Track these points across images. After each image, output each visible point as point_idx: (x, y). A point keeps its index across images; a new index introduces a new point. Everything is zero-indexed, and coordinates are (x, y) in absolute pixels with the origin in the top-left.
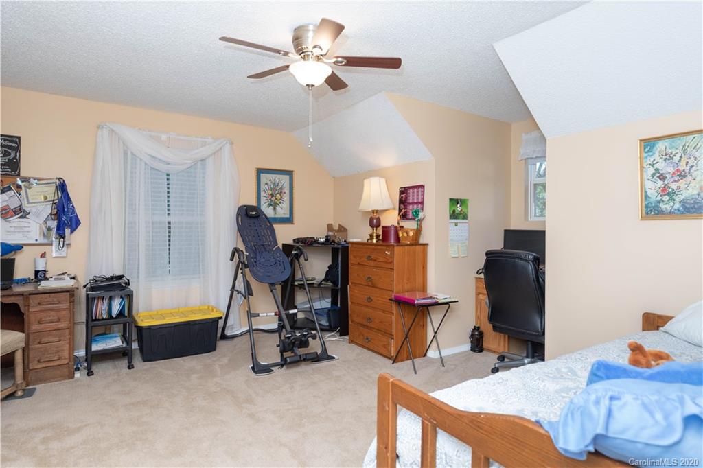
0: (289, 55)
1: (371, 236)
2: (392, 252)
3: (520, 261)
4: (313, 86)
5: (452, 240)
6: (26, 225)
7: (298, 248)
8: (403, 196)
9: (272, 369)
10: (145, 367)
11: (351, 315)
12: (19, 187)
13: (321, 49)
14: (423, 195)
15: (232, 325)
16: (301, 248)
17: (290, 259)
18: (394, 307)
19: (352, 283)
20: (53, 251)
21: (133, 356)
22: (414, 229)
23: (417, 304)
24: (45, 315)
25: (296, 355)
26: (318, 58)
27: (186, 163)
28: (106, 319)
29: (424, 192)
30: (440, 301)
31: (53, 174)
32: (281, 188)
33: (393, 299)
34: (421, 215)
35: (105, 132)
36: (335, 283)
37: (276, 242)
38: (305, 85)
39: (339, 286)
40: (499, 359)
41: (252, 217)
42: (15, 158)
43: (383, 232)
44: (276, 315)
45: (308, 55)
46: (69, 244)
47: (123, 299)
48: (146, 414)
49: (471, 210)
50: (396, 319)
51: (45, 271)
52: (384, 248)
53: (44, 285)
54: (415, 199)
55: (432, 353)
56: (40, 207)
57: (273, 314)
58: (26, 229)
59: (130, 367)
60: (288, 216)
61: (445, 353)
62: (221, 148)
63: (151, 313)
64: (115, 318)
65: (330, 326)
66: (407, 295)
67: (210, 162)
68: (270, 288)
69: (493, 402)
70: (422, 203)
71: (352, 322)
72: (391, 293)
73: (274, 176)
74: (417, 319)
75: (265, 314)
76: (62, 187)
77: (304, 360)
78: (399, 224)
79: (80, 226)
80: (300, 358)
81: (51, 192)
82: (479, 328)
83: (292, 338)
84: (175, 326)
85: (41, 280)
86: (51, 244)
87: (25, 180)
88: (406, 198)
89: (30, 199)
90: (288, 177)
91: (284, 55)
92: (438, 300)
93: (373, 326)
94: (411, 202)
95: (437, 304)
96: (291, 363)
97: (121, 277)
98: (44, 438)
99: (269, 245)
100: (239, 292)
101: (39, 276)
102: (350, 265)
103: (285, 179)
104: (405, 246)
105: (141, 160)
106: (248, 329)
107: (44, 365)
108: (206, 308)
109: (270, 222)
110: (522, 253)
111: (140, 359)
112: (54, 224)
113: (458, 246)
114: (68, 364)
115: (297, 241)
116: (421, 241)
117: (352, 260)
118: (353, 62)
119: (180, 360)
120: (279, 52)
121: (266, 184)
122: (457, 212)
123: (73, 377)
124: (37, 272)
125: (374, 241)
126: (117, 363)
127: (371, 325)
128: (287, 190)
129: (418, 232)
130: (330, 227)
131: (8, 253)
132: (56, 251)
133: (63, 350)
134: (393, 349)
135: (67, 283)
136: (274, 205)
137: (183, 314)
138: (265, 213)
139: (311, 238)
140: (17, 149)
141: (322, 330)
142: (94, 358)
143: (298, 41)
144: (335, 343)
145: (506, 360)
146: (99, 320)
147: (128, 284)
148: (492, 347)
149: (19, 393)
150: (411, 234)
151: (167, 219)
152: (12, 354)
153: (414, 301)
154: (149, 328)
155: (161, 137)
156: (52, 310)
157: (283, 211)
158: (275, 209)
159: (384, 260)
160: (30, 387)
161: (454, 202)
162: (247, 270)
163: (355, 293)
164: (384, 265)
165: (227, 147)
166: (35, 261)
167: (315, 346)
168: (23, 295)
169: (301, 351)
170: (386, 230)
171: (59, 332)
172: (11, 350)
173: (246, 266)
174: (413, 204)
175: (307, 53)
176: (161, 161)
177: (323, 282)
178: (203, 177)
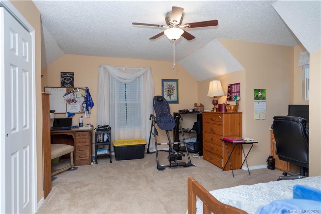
0: (163, 26)
1: (213, 109)
2: (222, 116)
3: (293, 122)
4: (175, 39)
5: (256, 111)
6: (76, 106)
7: (179, 115)
8: (230, 89)
9: (165, 168)
10: (116, 163)
11: (204, 146)
12: (74, 91)
13: (177, 22)
14: (240, 88)
15: (152, 148)
16: (180, 114)
17: (175, 119)
18: (223, 144)
19: (204, 131)
20: (85, 116)
21: (112, 158)
22: (234, 105)
23: (234, 143)
24: (81, 140)
25: (176, 163)
26: (177, 26)
27: (132, 79)
28: (102, 143)
29: (240, 86)
30: (247, 142)
31: (84, 86)
32: (173, 88)
33: (223, 140)
34: (238, 98)
35: (102, 68)
36: (197, 131)
37: (170, 112)
38: (171, 39)
39: (199, 132)
40: (283, 174)
41: (159, 101)
42: (72, 81)
43: (219, 107)
44: (168, 144)
45: (172, 25)
46: (90, 113)
47: (108, 135)
48: (112, 182)
49: (267, 95)
50: (224, 150)
51: (82, 123)
52: (218, 114)
53: (81, 128)
54: (236, 90)
55: (244, 168)
56: (80, 99)
57: (167, 144)
58: (76, 107)
59: (111, 162)
60: (176, 100)
61: (251, 168)
62: (146, 72)
63: (119, 141)
64: (105, 142)
65: (195, 150)
66: (230, 138)
67: (142, 78)
68: (166, 132)
69: (247, 199)
70: (239, 92)
71: (204, 149)
72: (221, 137)
73: (170, 82)
74: (234, 150)
75: (163, 144)
76: (88, 91)
77: (179, 165)
78: (226, 103)
79: (94, 106)
80: (177, 164)
81: (84, 92)
82: (272, 157)
83: (173, 155)
84: (127, 147)
85: (81, 126)
86: (84, 113)
87: (76, 89)
88: (231, 90)
89: (77, 95)
90: (176, 82)
91: (161, 27)
92: (246, 141)
93: (213, 152)
94: (233, 91)
95: (245, 143)
96: (173, 166)
97: (107, 126)
98: (76, 187)
99: (167, 113)
100: (153, 134)
101: (81, 125)
102: (203, 123)
103: (174, 84)
104: (229, 113)
105: (115, 78)
106: (155, 151)
107: (81, 159)
108: (141, 139)
109: (168, 103)
110: (295, 118)
111: (115, 159)
112: (85, 105)
113: (260, 114)
114: (89, 159)
115: (180, 111)
116: (239, 111)
117: (204, 120)
118: (194, 25)
119: (129, 161)
120: (158, 26)
121: (166, 86)
122: (259, 96)
123: (91, 164)
124: (80, 123)
125: (215, 111)
126: (107, 160)
127: (213, 151)
128: (175, 89)
129: (237, 107)
130: (196, 105)
131: (70, 116)
132: (86, 116)
133: (87, 154)
134: (223, 164)
135: (89, 128)
136: (170, 95)
137: (132, 142)
138: (166, 99)
139: (186, 110)
140: (73, 77)
141: (189, 152)
142: (98, 157)
143: (167, 19)
144: (196, 159)
145: (288, 175)
146: (99, 143)
147: (110, 128)
148: (280, 167)
149: (72, 168)
150: (232, 108)
151: (125, 102)
152: (70, 154)
153: (232, 141)
154: (118, 147)
155: (122, 69)
156: (83, 138)
157: (173, 98)
158: (170, 97)
159: (218, 120)
160: (76, 167)
161: (257, 91)
162: (156, 124)
163: (206, 136)
164: (218, 123)
165: (149, 71)
166: (79, 119)
167: (185, 159)
168: (73, 132)
169: (179, 161)
170: (220, 106)
171: (85, 147)
172: (69, 152)
173: (156, 122)
174: (235, 92)
175: (171, 25)
176: (123, 79)
177: (192, 130)
178: (139, 84)
